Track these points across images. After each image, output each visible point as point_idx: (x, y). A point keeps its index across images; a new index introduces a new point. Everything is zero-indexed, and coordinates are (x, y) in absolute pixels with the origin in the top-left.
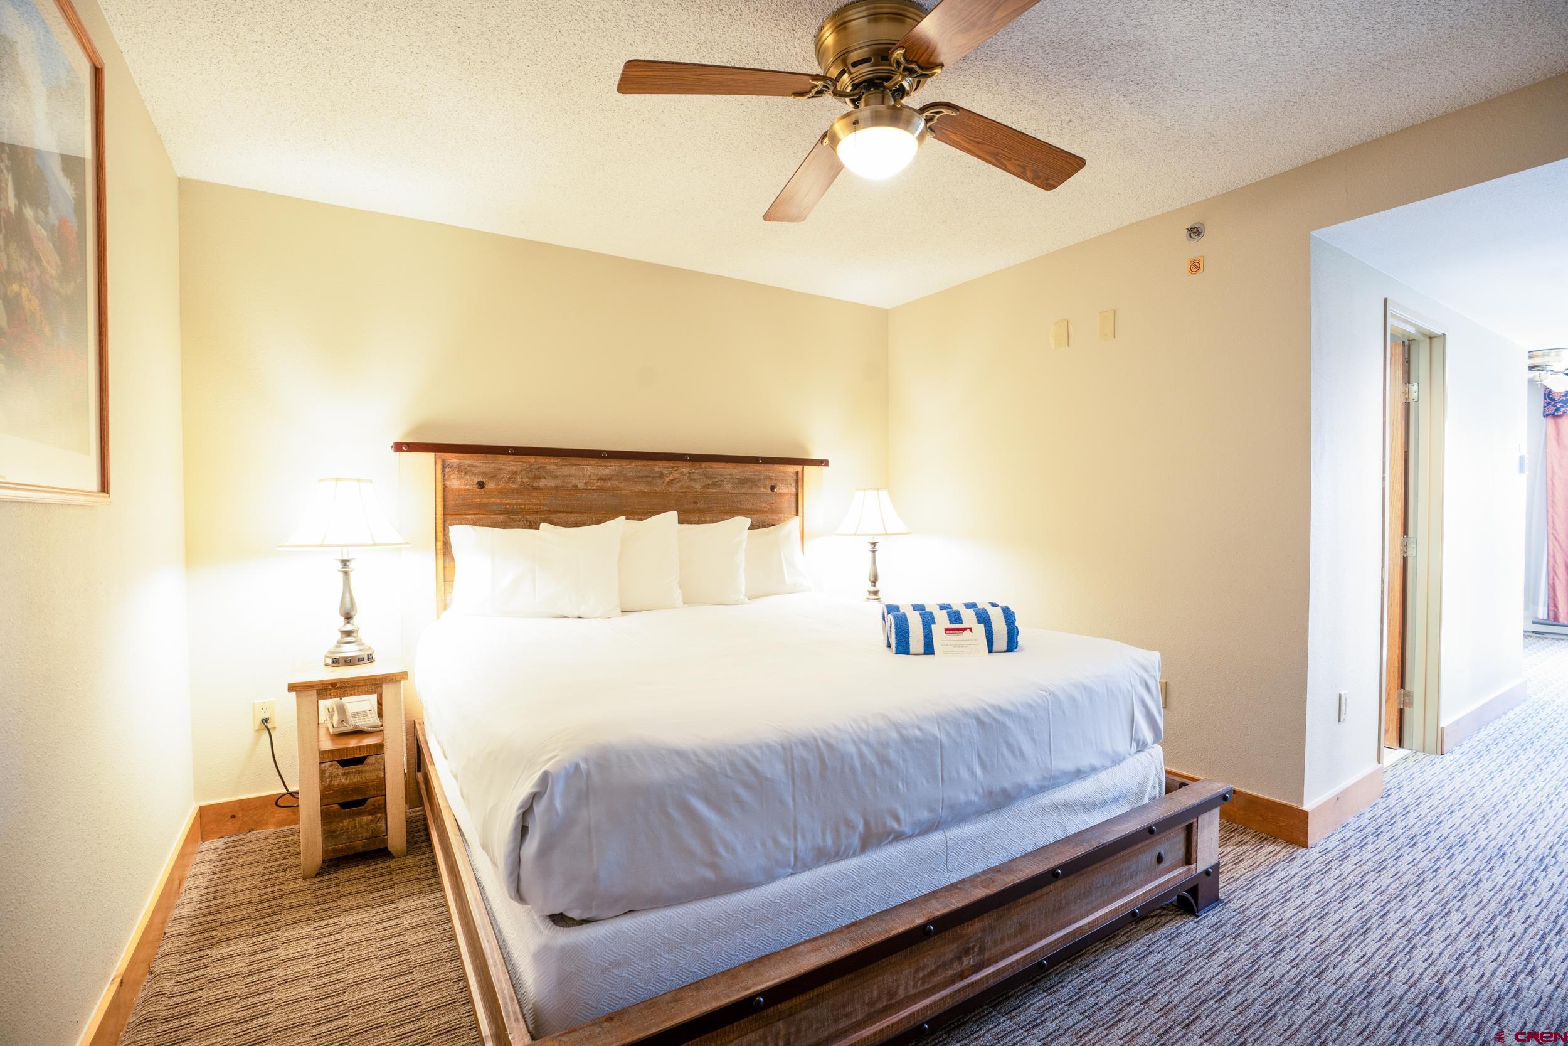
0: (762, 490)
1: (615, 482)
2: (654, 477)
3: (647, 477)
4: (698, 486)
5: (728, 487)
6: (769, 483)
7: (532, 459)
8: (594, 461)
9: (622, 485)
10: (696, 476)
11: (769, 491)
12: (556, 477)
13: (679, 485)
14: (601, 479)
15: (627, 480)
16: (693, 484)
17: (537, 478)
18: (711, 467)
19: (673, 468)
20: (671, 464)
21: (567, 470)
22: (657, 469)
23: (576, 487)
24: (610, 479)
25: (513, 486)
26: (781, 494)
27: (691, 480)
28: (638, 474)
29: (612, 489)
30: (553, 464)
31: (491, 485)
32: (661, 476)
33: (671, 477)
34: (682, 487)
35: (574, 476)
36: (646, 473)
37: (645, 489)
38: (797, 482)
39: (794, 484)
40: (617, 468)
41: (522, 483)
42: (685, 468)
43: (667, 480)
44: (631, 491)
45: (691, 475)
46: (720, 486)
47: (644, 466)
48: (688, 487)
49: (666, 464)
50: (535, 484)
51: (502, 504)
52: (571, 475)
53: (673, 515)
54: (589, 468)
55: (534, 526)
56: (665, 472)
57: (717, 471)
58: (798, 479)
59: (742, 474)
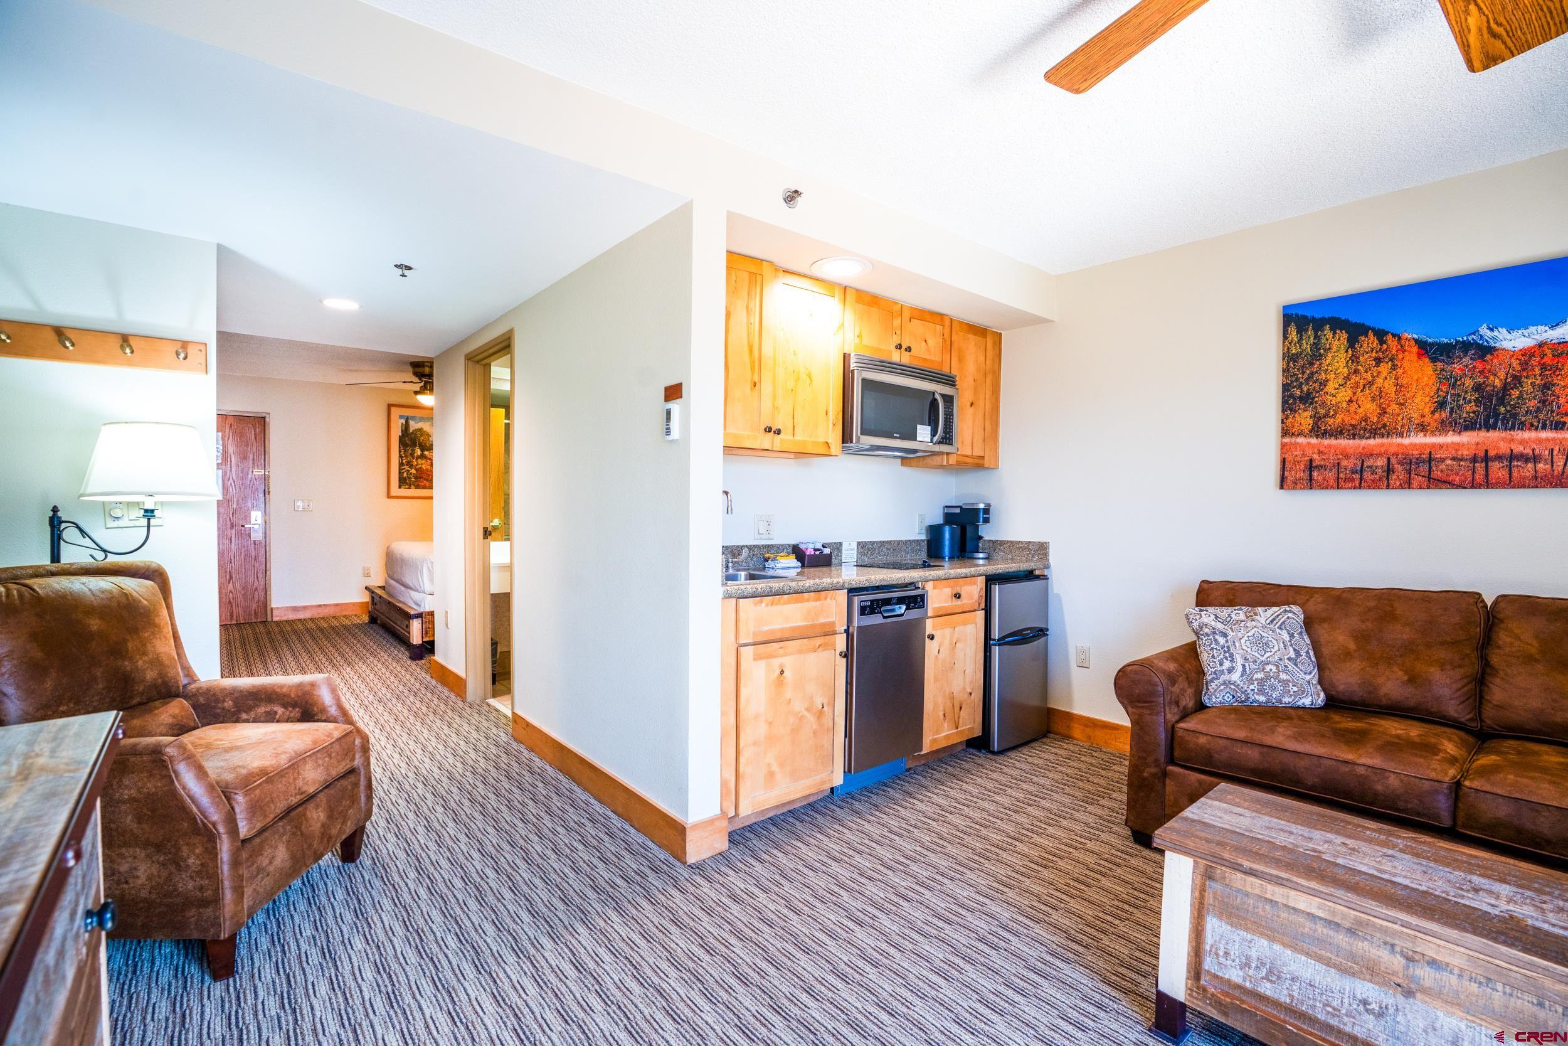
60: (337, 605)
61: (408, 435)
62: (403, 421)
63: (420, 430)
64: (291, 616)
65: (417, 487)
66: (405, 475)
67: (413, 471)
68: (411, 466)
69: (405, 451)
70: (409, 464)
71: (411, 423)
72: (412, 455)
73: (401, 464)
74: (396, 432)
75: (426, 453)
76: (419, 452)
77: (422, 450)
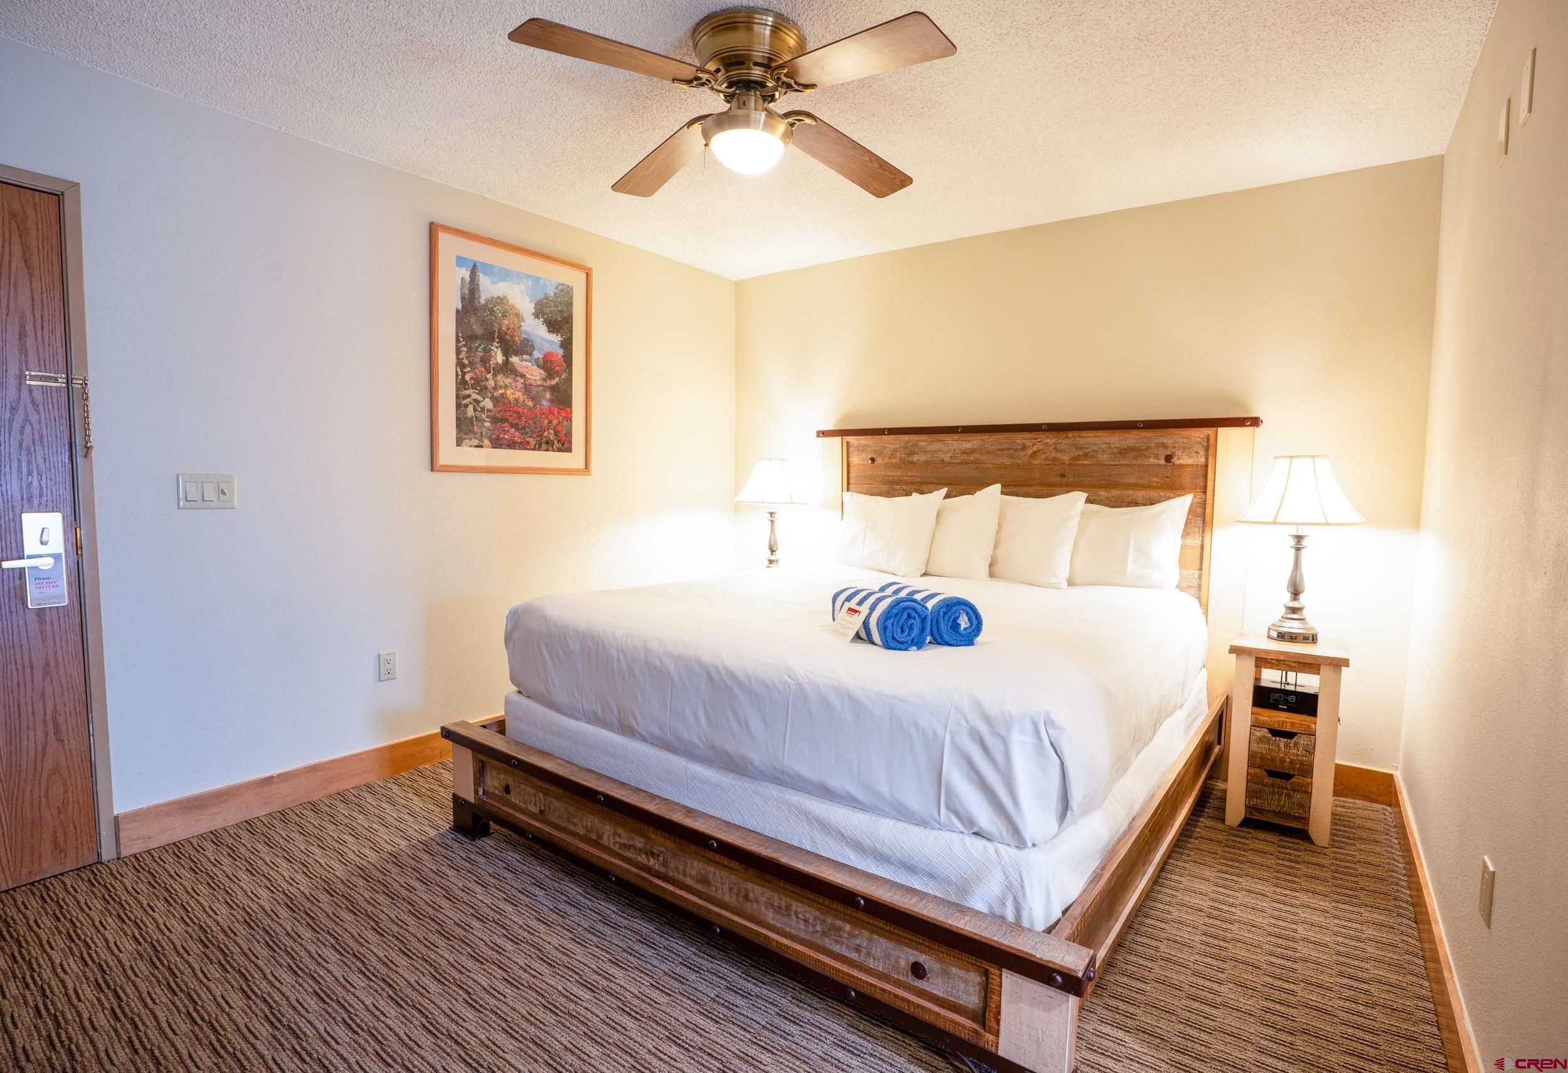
0: (1152, 461)
1: (977, 456)
2: (1016, 450)
3: (1009, 449)
4: (1066, 458)
5: (1104, 458)
6: (1163, 453)
7: (906, 438)
8: (956, 436)
9: (984, 458)
10: (1063, 447)
11: (1162, 462)
12: (926, 452)
13: (1043, 457)
14: (964, 453)
15: (989, 453)
16: (1060, 455)
17: (912, 453)
18: (1080, 436)
19: (1036, 439)
20: (1033, 435)
21: (936, 446)
22: (1019, 441)
23: (943, 460)
24: (972, 453)
25: (894, 461)
26: (1181, 466)
27: (1057, 451)
28: (1000, 447)
29: (975, 462)
30: (923, 441)
31: (879, 461)
32: (1024, 448)
33: (1035, 449)
34: (1046, 459)
35: (942, 451)
36: (1008, 446)
37: (1007, 461)
38: (1207, 449)
39: (1202, 453)
40: (979, 442)
41: (901, 459)
42: (1051, 439)
43: (1030, 452)
44: (993, 464)
45: (1058, 446)
46: (1093, 457)
47: (1006, 439)
48: (1054, 459)
49: (1027, 435)
50: (910, 459)
51: (886, 476)
52: (939, 450)
53: (997, 487)
54: (954, 443)
55: (909, 494)
56: (1028, 443)
57: (1090, 440)
58: (1209, 448)
59: (1124, 443)
60: (314, 769)
61: (475, 309)
62: (467, 274)
63: (501, 300)
64: (181, 830)
65: (497, 443)
66: (470, 411)
67: (488, 404)
68: (483, 390)
69: (470, 350)
70: (479, 385)
71: (483, 280)
72: (485, 361)
73: (461, 384)
74: (450, 303)
75: (515, 359)
76: (499, 358)
77: (506, 353)
